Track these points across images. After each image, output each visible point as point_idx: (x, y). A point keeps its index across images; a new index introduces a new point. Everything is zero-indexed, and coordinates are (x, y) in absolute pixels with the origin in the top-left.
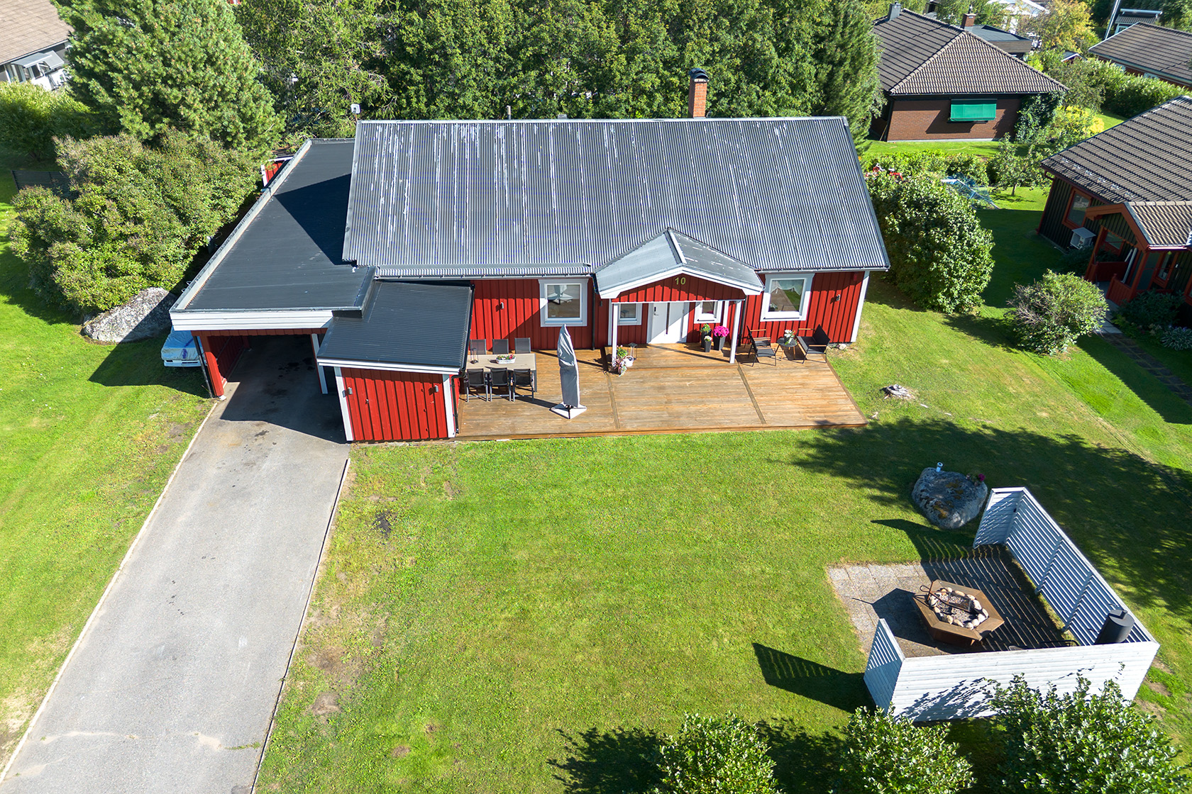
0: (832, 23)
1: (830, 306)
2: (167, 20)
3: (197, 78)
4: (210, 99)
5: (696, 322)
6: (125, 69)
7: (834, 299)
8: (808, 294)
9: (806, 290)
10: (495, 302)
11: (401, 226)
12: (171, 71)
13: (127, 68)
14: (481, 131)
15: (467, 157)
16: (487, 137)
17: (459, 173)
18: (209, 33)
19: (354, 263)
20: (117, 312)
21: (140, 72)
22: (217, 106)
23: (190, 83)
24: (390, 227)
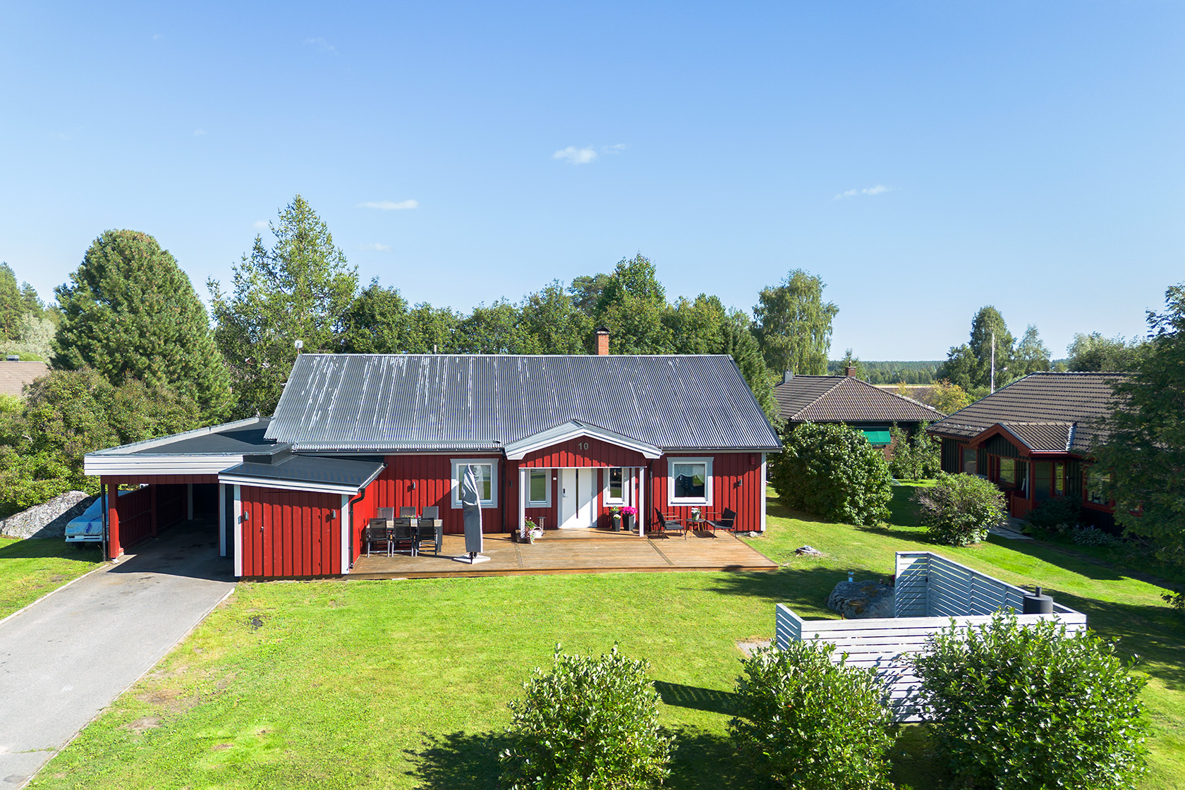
0: (723, 342)
1: (734, 491)
2: (151, 306)
3: (166, 350)
4: (174, 372)
5: (605, 505)
6: (105, 339)
7: (736, 485)
8: (710, 479)
9: (708, 475)
10: (408, 482)
11: (324, 418)
12: (144, 341)
13: (107, 339)
14: (408, 361)
15: (394, 375)
16: (413, 366)
17: (385, 383)
18: (185, 320)
19: (274, 441)
20: (33, 510)
21: (118, 340)
22: (179, 378)
23: (159, 354)
24: (314, 418)
